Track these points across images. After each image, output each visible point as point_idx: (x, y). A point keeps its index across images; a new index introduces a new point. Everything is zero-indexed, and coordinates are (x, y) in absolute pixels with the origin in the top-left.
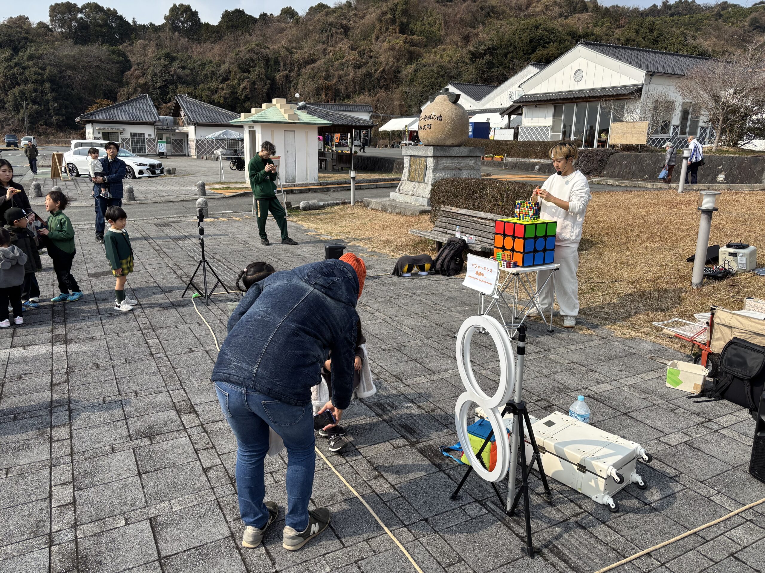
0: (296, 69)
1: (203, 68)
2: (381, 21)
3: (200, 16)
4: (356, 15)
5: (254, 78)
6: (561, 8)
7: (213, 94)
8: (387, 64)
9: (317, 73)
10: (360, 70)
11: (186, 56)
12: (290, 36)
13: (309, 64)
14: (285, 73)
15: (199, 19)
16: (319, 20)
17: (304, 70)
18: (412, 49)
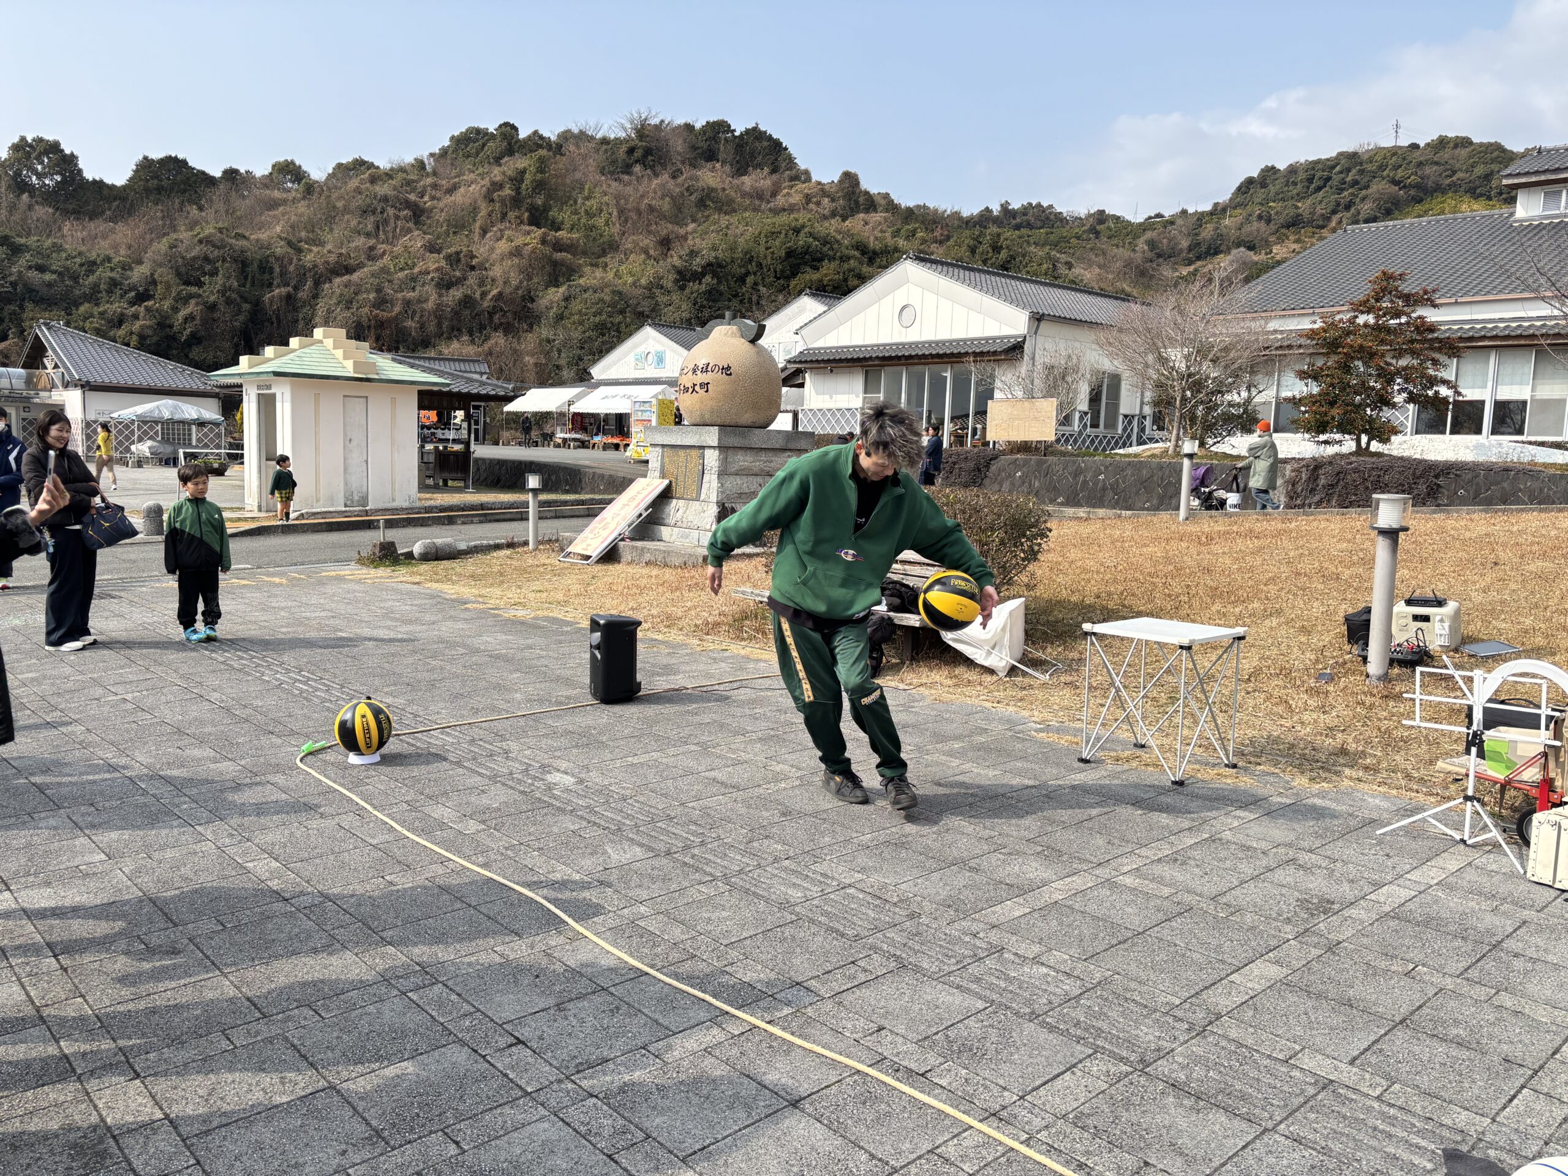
0: (309, 283)
1: (91, 272)
2: (492, 201)
3: (81, 164)
4: (435, 186)
5: (212, 298)
6: (833, 200)
7: (114, 326)
8: (506, 282)
9: (356, 294)
10: (451, 291)
11: (48, 243)
12: (293, 218)
13: (339, 275)
14: (284, 290)
15: (80, 171)
16: (358, 191)
17: (327, 285)
18: (559, 256)
